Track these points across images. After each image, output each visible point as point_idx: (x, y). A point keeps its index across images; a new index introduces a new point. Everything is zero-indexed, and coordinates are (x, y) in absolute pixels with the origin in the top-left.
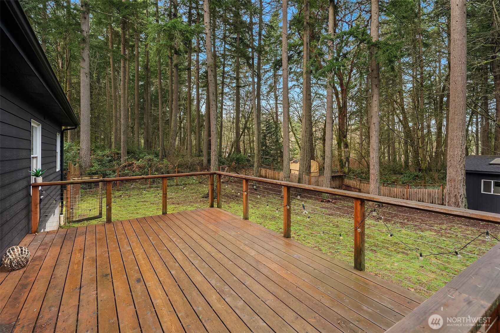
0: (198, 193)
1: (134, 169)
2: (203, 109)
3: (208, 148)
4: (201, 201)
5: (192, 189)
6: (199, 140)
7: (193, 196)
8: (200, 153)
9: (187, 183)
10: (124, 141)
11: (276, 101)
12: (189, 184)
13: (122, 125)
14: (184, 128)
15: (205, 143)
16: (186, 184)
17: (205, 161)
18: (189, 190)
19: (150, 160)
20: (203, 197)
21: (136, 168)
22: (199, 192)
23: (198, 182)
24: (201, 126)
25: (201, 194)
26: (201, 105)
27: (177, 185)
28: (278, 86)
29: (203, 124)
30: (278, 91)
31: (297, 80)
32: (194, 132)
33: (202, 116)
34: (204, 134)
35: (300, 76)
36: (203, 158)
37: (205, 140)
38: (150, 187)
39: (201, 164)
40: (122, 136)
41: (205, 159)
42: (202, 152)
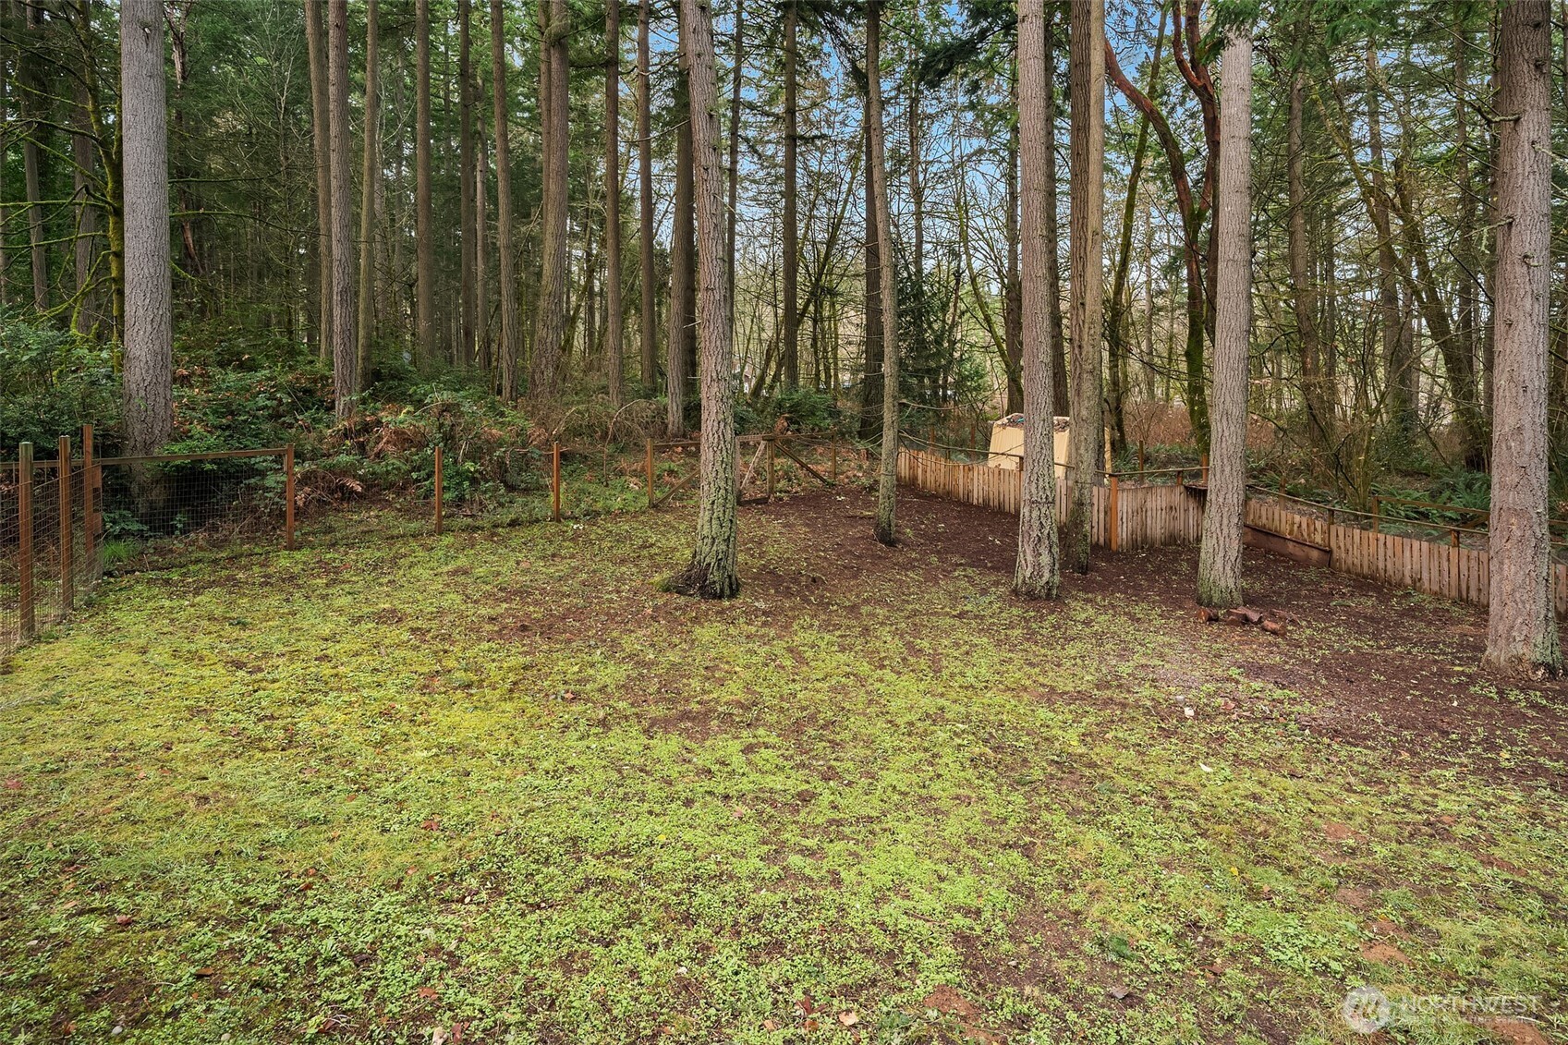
0: (645, 563)
1: (380, 446)
2: (665, 235)
3: (686, 363)
4: (656, 608)
5: (620, 540)
6: (653, 335)
7: (620, 580)
8: (654, 382)
9: (599, 506)
10: (343, 331)
11: (919, 203)
12: (609, 512)
13: (336, 264)
14: (601, 293)
15: (673, 346)
16: (598, 514)
17: (674, 417)
18: (606, 544)
19: (447, 408)
20: (667, 590)
21: (388, 442)
22: (651, 557)
23: (646, 500)
24: (658, 288)
25: (658, 568)
26: (657, 218)
27: (558, 517)
28: (923, 153)
29: (665, 284)
30: (925, 171)
31: (989, 135)
32: (636, 309)
33: (662, 255)
34: (670, 312)
35: (996, 122)
36: (667, 400)
37: (673, 333)
38: (441, 530)
39: (657, 424)
40: (337, 311)
41: (672, 404)
42: (662, 374)
